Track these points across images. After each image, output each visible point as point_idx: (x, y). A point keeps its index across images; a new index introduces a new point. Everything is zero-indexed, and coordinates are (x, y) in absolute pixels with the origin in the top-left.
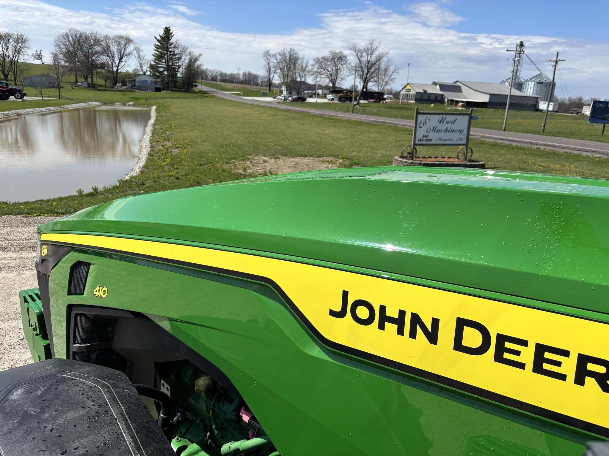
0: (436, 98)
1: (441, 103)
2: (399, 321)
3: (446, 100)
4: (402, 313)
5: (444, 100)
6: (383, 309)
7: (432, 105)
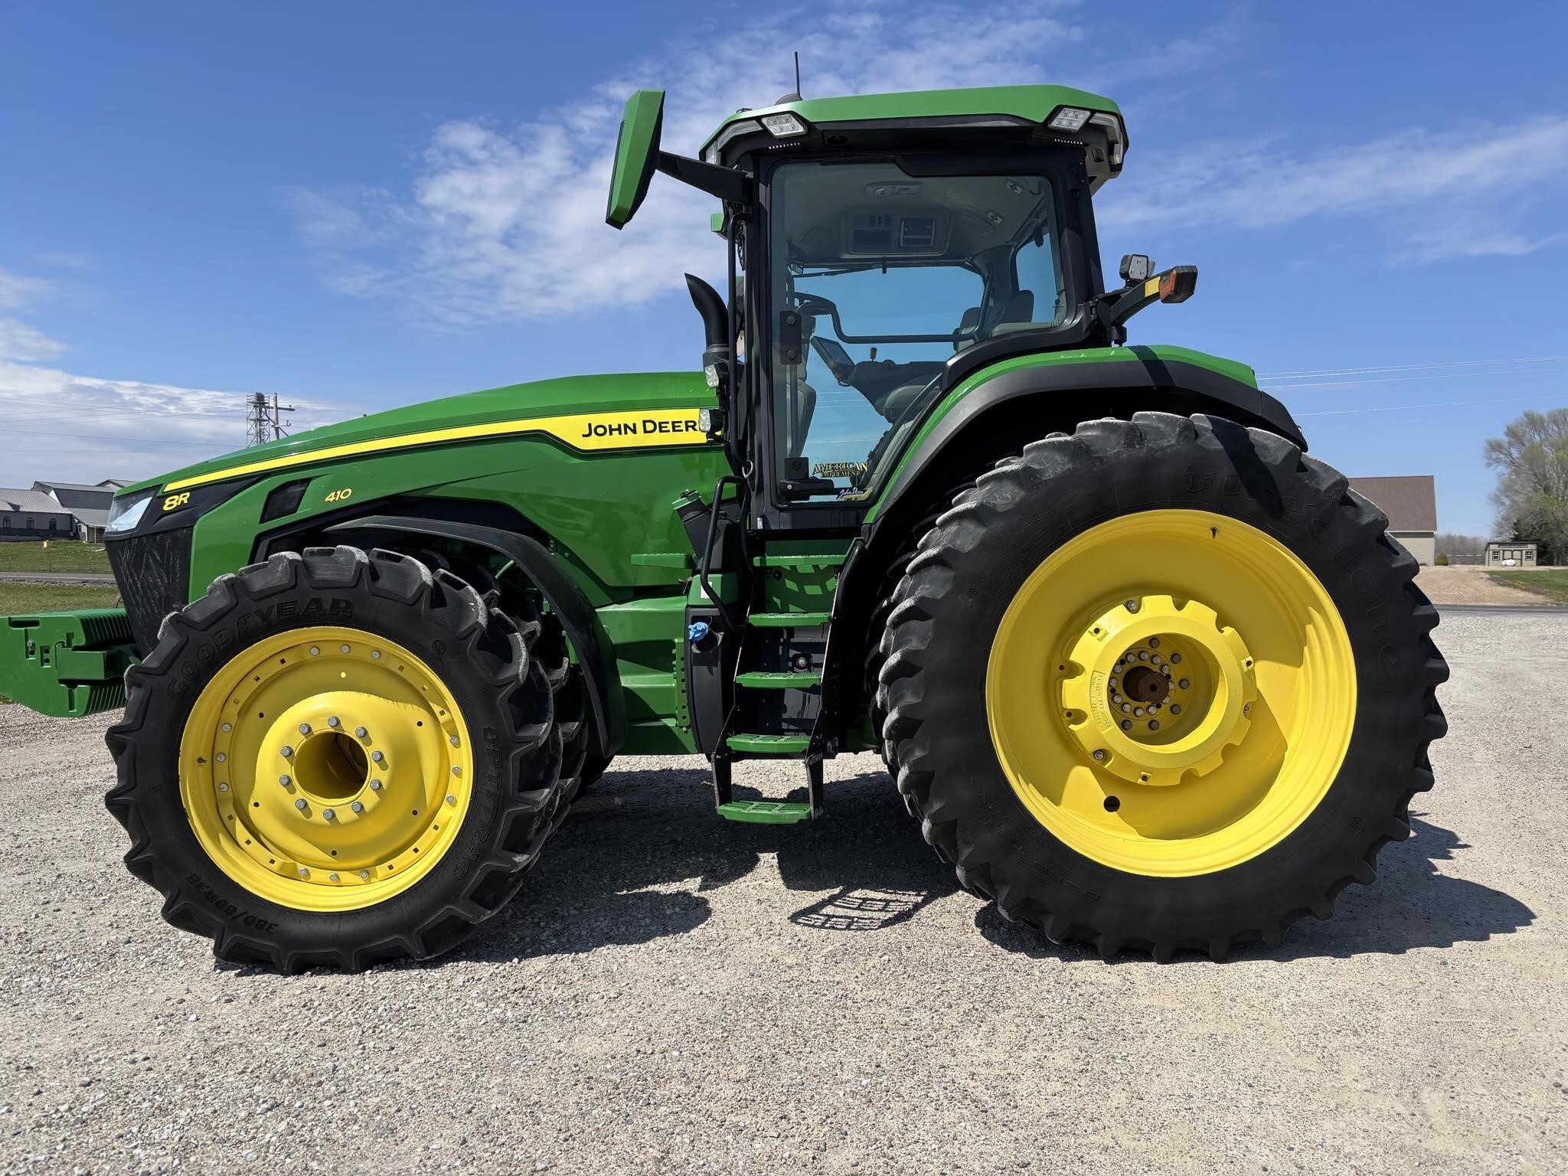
0: (53, 525)
1: (71, 538)
2: (619, 429)
3: (84, 529)
4: (619, 425)
5: (78, 529)
6: (610, 426)
7: (45, 544)
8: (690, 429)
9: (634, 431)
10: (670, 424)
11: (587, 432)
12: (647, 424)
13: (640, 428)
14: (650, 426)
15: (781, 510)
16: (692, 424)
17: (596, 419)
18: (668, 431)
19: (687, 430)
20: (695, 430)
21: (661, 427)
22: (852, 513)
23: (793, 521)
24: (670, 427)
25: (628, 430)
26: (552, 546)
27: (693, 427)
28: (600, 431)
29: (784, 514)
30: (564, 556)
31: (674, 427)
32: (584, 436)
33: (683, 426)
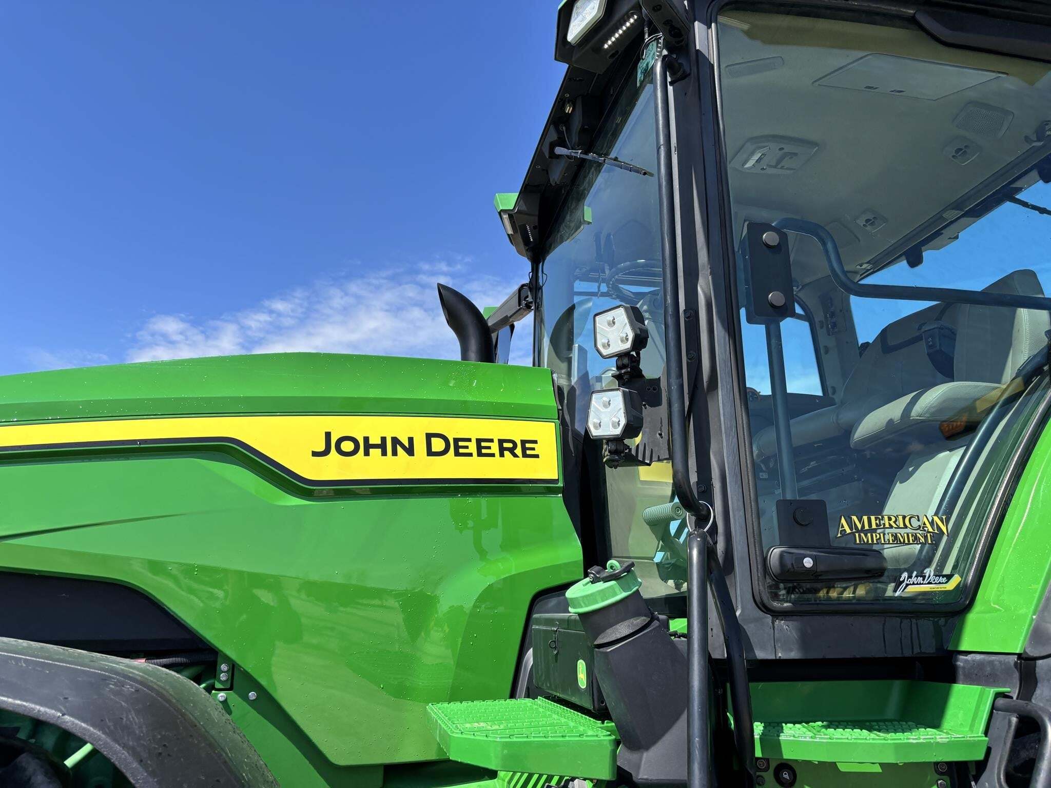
8: (506, 453)
9: (410, 451)
10: (474, 442)
11: (321, 447)
12: (434, 440)
13: (420, 446)
14: (438, 445)
15: (777, 614)
16: (510, 445)
17: (340, 426)
18: (470, 455)
19: (502, 455)
20: (515, 456)
21: (457, 448)
22: (926, 625)
23: (804, 641)
24: (472, 448)
25: (399, 448)
26: (223, 677)
27: (512, 451)
28: (347, 446)
29: (781, 624)
30: (245, 698)
31: (479, 448)
32: (315, 454)
33: (495, 448)
